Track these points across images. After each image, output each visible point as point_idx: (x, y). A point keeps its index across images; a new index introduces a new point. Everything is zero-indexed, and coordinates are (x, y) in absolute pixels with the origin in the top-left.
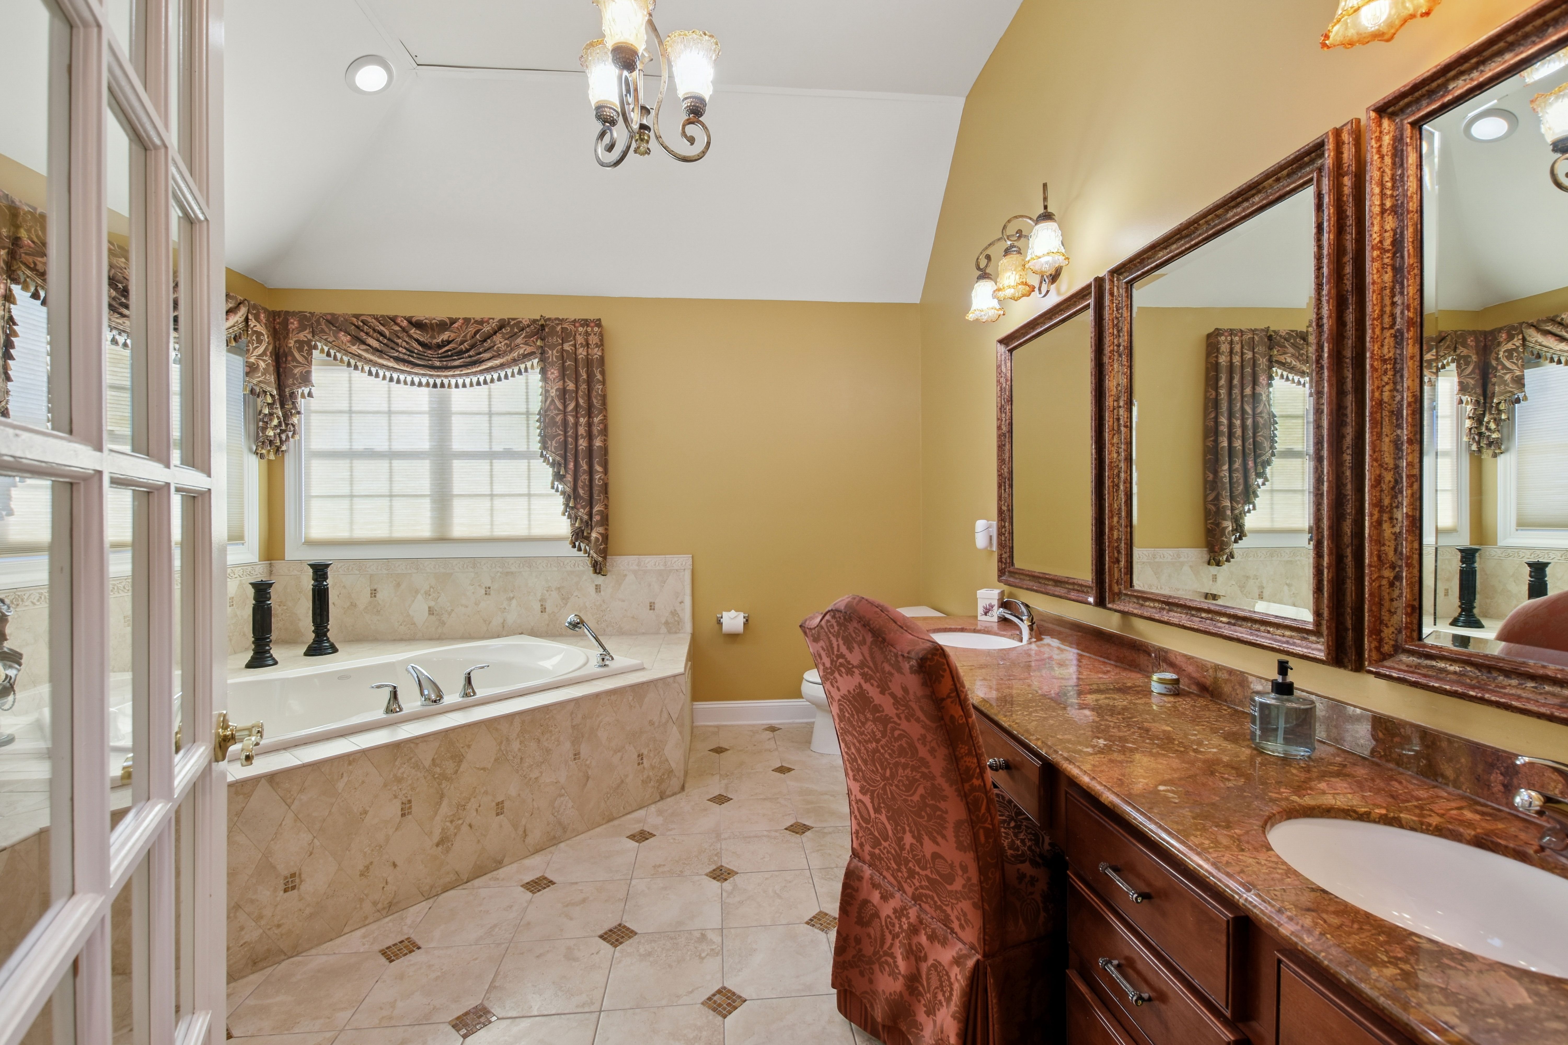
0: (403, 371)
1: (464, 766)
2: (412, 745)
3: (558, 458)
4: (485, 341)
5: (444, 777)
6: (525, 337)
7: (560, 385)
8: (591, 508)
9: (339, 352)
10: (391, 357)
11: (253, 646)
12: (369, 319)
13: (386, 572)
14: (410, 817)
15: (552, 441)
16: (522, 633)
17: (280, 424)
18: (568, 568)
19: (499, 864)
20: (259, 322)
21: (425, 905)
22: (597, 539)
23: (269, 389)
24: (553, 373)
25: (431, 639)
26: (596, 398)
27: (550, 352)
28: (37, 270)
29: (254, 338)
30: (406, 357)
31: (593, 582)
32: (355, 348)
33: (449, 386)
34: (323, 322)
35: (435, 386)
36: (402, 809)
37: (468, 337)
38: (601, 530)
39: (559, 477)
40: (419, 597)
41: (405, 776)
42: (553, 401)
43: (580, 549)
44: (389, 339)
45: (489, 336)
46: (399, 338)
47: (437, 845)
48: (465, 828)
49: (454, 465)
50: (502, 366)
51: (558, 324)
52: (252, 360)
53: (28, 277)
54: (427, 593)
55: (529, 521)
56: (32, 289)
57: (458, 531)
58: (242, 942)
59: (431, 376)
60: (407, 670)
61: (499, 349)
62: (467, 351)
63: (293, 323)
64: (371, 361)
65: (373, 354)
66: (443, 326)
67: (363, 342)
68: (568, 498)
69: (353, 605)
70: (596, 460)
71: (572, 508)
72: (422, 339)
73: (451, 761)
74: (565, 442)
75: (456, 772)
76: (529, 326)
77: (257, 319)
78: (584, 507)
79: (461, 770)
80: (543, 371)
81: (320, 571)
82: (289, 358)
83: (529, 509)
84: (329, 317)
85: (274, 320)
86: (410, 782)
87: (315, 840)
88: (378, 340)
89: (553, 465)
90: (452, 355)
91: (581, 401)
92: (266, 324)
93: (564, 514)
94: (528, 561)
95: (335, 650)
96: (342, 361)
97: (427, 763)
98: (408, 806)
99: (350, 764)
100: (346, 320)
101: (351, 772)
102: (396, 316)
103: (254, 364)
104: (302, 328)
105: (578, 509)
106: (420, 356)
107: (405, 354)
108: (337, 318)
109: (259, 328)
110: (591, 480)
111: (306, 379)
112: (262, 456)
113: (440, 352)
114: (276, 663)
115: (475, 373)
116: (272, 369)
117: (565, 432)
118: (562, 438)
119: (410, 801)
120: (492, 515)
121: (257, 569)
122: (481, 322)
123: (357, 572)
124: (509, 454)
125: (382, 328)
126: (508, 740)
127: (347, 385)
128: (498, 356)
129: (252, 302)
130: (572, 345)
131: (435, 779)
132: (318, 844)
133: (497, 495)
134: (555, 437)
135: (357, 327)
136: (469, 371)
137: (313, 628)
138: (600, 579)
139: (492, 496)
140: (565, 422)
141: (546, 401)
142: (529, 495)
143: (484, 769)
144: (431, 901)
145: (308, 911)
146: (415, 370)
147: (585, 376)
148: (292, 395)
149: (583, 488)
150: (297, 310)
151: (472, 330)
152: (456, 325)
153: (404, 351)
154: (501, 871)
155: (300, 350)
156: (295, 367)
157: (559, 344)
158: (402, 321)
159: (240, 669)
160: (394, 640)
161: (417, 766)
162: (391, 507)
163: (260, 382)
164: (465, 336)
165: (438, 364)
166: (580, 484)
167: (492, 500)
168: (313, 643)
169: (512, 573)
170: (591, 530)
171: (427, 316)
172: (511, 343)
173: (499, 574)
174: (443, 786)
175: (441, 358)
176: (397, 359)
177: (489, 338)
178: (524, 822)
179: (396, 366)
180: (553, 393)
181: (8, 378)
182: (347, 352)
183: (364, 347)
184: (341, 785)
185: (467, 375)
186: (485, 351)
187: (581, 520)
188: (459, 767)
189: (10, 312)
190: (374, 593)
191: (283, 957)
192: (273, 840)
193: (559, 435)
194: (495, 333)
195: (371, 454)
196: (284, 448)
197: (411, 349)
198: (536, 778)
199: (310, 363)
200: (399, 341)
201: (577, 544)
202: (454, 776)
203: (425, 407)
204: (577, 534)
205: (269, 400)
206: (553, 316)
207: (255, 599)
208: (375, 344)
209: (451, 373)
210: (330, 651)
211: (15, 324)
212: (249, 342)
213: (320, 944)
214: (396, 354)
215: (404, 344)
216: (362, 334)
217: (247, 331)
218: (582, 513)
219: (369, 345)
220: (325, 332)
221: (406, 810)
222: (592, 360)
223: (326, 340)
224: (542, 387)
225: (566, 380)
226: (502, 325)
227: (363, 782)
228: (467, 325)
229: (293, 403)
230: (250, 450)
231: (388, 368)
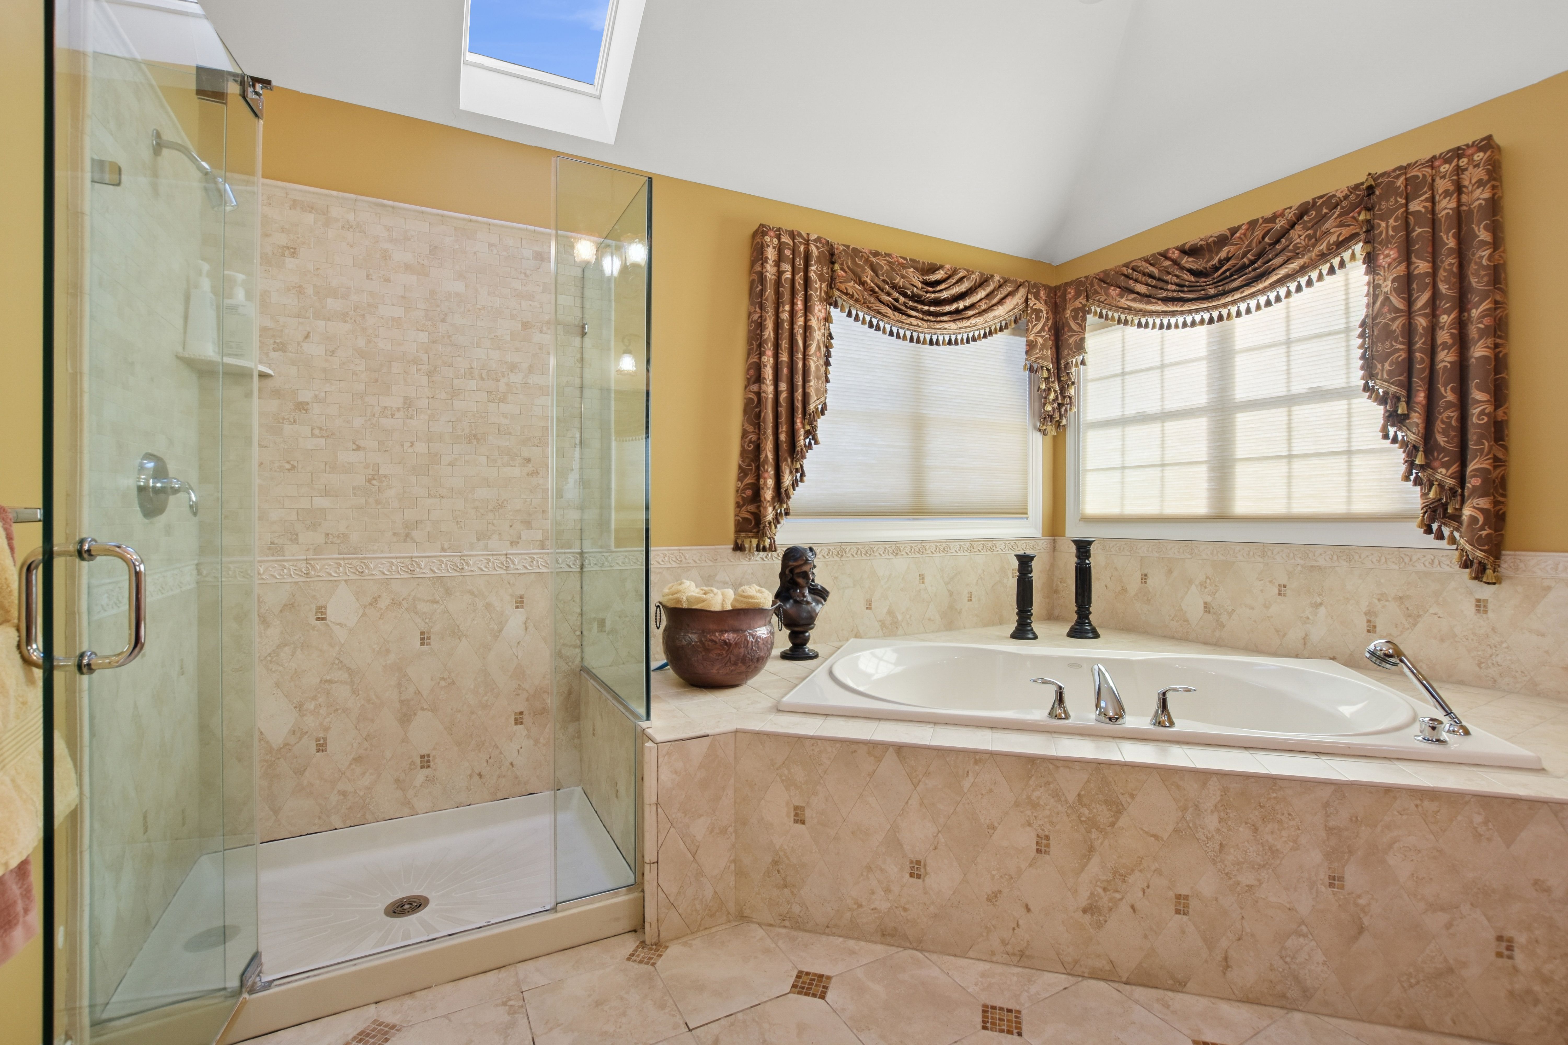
0: (1173, 313)
1: (1123, 821)
2: (1051, 767)
3: (1393, 389)
4: (1278, 241)
5: (1092, 824)
6: (1339, 216)
7: (1401, 269)
8: (1463, 465)
9: (1110, 310)
10: (1159, 299)
11: (1017, 618)
12: (1139, 263)
13: (1157, 555)
14: (1047, 857)
15: (1383, 363)
16: (1333, 659)
17: (1056, 398)
18: (1420, 567)
19: (1179, 985)
20: (1038, 300)
21: (1062, 980)
22: (1473, 520)
23: (1045, 363)
24: (1388, 255)
25: (1206, 643)
26: (1476, 275)
27: (1383, 224)
28: (849, 294)
29: (1034, 316)
30: (1175, 294)
31: (1471, 594)
32: (1123, 300)
33: (1229, 315)
34: (1095, 281)
35: (1211, 321)
36: (1037, 843)
37: (1254, 244)
38: (1484, 503)
39: (1394, 418)
40: (1193, 588)
41: (1041, 803)
42: (1387, 299)
43: (1440, 536)
44: (1159, 279)
45: (1285, 233)
46: (1169, 273)
47: (1085, 911)
48: (1124, 908)
49: (1238, 420)
50: (1303, 270)
51: (1398, 177)
52: (1031, 338)
53: (844, 301)
54: (1203, 585)
55: (1349, 491)
56: (847, 311)
57: (1242, 506)
58: (873, 906)
59: (1206, 309)
60: (1092, 670)
61: (1296, 247)
62: (1253, 262)
63: (1070, 293)
64: (1141, 310)
65: (1141, 301)
66: (1222, 241)
67: (1132, 292)
68: (1411, 451)
69: (1124, 590)
70: (1474, 383)
71: (1422, 467)
72: (1194, 267)
73: (1104, 807)
74: (1410, 360)
75: (1112, 825)
76: (1346, 197)
77: (1037, 297)
78: (1447, 466)
79: (1120, 824)
80: (1370, 260)
81: (1083, 548)
82: (1066, 329)
83: (1349, 474)
84: (1102, 275)
85: (1055, 295)
86: (1048, 813)
87: (940, 835)
88: (1147, 284)
89: (1383, 400)
90: (1231, 275)
91: (1443, 288)
92: (1045, 301)
93: (1406, 478)
94: (1347, 552)
95: (1096, 636)
96: (1113, 318)
97: (1072, 797)
98: (1044, 842)
99: (976, 762)
100: (1116, 273)
101: (978, 774)
102: (1168, 250)
103: (1032, 341)
104: (1077, 295)
105: (1435, 469)
106: (1192, 288)
107: (1174, 291)
108: (1109, 274)
109: (1039, 306)
110: (1463, 418)
111: (1080, 347)
112: (1045, 433)
113: (1216, 275)
114: (1036, 637)
115: (1262, 291)
116: (1050, 343)
117: (1410, 344)
118: (1403, 355)
119: (1047, 838)
120: (1289, 485)
121: (1040, 544)
122: (1273, 219)
123: (1129, 553)
124: (1319, 395)
125: (1151, 269)
126: (1197, 807)
127: (1121, 345)
128: (1296, 256)
129: (1033, 282)
130: (1426, 200)
131: (1082, 822)
132: (943, 840)
133: (1297, 456)
134: (1389, 355)
135: (1127, 276)
136: (1253, 290)
137: (1076, 609)
138: (1485, 591)
139: (1290, 457)
140: (1409, 330)
141: (1374, 303)
142: (1349, 453)
143: (1155, 836)
144: (1072, 979)
145: (932, 909)
146: (1187, 307)
147: (1451, 243)
148: (1067, 365)
149: (1445, 433)
150: (1074, 279)
151: (1259, 233)
152: (1237, 235)
153: (1174, 287)
154: (1180, 996)
155: (1075, 318)
156: (1070, 336)
157: (1401, 206)
158: (1173, 253)
159: (1007, 638)
160: (1165, 637)
161: (1057, 795)
162: (1162, 478)
163: (1037, 358)
164: (1250, 245)
165: (1212, 291)
166: (1439, 426)
167: (1289, 463)
168: (1075, 625)
169: (1320, 568)
170: (1463, 502)
171: (1202, 237)
172: (1315, 233)
173: (1299, 568)
174: (1093, 836)
175: (1215, 284)
176: (1166, 300)
177: (1283, 237)
178: (1224, 943)
179: (1165, 309)
180: (1387, 286)
181: (827, 381)
182: (1119, 308)
183: (1132, 296)
184: (967, 784)
185: (1252, 295)
186: (1276, 255)
187: (1441, 486)
188: (1117, 819)
189: (829, 329)
190: (1144, 578)
191: (908, 944)
192: (900, 815)
193: (1398, 350)
194: (1292, 226)
195: (1143, 418)
196: (1064, 422)
197: (1182, 282)
198: (1250, 887)
199: (1083, 328)
200: (1168, 278)
201: (1435, 526)
202: (1109, 829)
203: (1203, 352)
204: (1434, 511)
205: (1045, 374)
206: (1389, 167)
207: (1019, 571)
208: (1141, 288)
209: (1229, 299)
210: (1090, 635)
211: (832, 338)
212: (1029, 321)
213: (943, 953)
214: (1164, 294)
215: (1175, 279)
216: (1131, 282)
217: (1027, 310)
218: (1444, 475)
219: (1138, 293)
220: (1098, 293)
221: (1042, 846)
222: (1470, 211)
223: (1098, 301)
224: (1368, 284)
225: (1414, 259)
226: (1303, 211)
227: (991, 791)
228: (1253, 230)
229: (1068, 374)
230: (1035, 427)
231: (1158, 314)
